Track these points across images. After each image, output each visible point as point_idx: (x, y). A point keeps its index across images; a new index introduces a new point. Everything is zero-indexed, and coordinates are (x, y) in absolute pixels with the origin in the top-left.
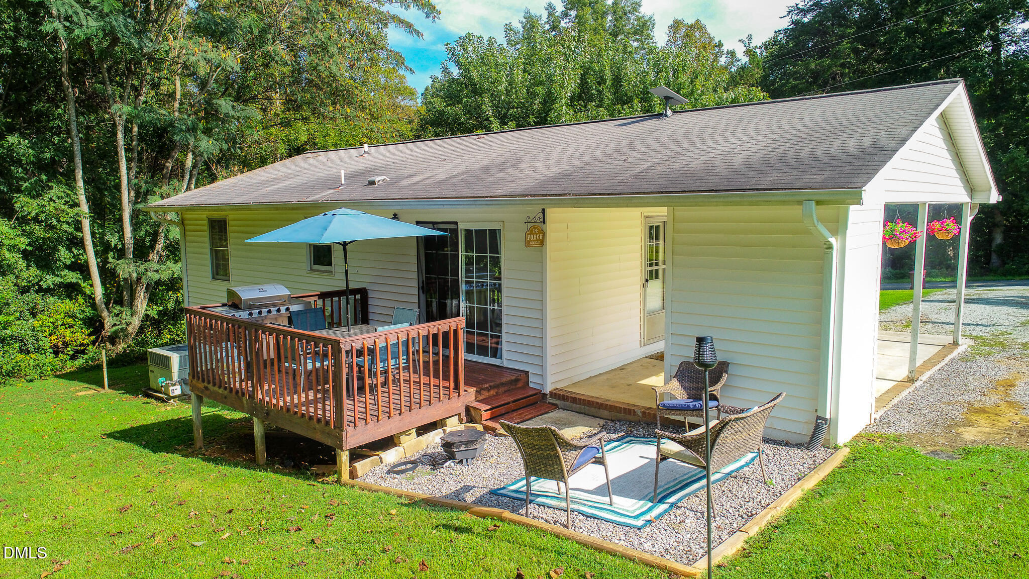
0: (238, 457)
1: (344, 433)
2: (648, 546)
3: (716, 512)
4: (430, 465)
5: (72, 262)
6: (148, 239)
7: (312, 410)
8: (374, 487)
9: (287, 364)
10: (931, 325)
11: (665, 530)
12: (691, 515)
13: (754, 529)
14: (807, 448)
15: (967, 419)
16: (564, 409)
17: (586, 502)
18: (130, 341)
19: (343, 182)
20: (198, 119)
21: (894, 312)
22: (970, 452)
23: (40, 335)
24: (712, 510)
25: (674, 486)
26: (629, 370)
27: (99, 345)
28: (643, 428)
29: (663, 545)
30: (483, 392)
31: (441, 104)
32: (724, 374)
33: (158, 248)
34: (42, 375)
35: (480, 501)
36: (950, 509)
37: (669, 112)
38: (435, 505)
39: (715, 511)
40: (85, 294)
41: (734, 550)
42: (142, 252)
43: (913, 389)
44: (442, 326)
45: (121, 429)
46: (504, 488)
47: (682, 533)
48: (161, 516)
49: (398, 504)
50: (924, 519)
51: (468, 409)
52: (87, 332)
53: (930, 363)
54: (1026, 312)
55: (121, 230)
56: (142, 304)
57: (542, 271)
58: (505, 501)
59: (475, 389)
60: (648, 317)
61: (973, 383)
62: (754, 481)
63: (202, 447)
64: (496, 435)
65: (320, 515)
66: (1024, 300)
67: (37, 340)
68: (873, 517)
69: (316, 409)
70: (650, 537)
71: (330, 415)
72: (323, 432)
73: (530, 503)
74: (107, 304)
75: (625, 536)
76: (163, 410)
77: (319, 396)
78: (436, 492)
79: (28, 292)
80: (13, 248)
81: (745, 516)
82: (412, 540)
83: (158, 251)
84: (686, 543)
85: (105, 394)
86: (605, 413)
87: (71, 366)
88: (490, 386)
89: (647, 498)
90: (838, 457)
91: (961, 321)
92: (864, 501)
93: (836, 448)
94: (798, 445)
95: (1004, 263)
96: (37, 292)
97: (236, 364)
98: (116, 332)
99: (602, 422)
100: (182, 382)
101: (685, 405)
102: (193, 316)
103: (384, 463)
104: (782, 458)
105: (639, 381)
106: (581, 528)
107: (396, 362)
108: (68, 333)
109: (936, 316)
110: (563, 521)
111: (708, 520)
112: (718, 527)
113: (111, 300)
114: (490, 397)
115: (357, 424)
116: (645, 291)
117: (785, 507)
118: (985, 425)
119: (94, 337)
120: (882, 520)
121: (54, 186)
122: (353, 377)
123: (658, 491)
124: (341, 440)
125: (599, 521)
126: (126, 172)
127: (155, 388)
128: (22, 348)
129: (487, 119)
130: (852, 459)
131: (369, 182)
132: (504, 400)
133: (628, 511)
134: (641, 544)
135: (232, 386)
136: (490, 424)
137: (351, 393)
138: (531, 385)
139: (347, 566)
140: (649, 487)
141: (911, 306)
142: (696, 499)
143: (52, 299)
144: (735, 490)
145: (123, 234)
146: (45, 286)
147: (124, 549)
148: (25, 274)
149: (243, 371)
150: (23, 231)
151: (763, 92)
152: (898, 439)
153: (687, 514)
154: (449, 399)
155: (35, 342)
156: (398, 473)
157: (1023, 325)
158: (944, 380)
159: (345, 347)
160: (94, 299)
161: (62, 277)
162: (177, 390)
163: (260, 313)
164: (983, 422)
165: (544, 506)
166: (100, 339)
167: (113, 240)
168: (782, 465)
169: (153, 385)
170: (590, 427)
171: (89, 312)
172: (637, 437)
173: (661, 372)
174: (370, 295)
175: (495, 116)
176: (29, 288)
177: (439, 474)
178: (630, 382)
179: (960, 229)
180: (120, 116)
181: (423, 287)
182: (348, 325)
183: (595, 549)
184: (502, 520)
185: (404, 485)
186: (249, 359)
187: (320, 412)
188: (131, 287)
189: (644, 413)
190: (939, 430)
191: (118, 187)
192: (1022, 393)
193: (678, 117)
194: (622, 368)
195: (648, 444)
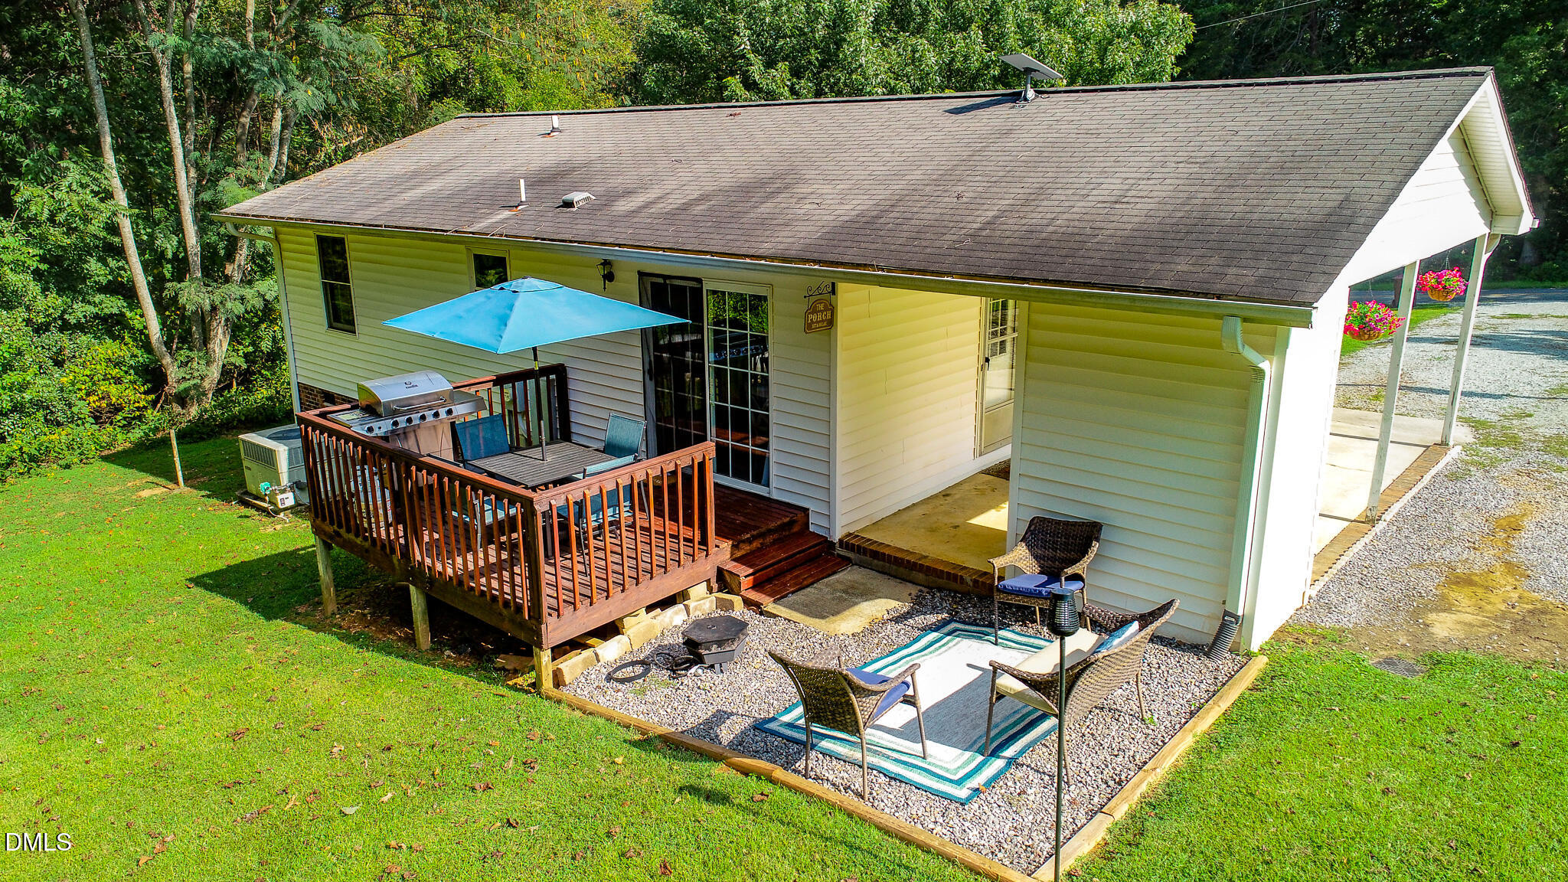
0: (390, 633)
1: (543, 627)
2: (973, 836)
3: (1071, 773)
4: (667, 669)
5: (109, 281)
6: (222, 245)
7: (495, 584)
8: (590, 707)
9: (455, 514)
10: (1413, 395)
11: (999, 806)
12: (1036, 781)
13: (1121, 809)
14: (1207, 655)
15: (1443, 597)
16: (860, 566)
17: (889, 753)
18: (209, 402)
19: (523, 199)
20: (286, 54)
21: (1362, 364)
22: (1439, 662)
23: (73, 398)
24: (1064, 770)
25: (1015, 724)
26: (957, 496)
27: (162, 407)
28: (974, 606)
29: (994, 834)
30: (742, 545)
31: (669, 24)
32: (1094, 543)
33: (240, 260)
34: (84, 460)
35: (740, 745)
36: (1396, 777)
37: (1031, 94)
38: (677, 747)
39: (1069, 770)
40: (133, 329)
41: (1093, 844)
42: (214, 265)
43: (1371, 538)
44: (682, 458)
45: (213, 569)
46: (774, 719)
47: (1023, 814)
48: (292, 752)
49: (625, 741)
50: (1359, 801)
51: (720, 572)
52: (142, 389)
53: (1403, 482)
54: (1559, 365)
55: (179, 229)
56: (220, 344)
57: (830, 366)
58: (776, 743)
59: (731, 543)
60: (988, 415)
61: (1462, 524)
62: (1127, 717)
63: (336, 611)
64: (761, 614)
65: (516, 760)
66: (1560, 340)
67: (70, 406)
68: (1286, 791)
69: (501, 581)
70: (977, 820)
71: (523, 595)
72: (512, 621)
73: (811, 749)
74: (168, 344)
75: (943, 816)
76: (270, 530)
77: (504, 556)
78: (678, 721)
79: (47, 330)
80: (18, 266)
81: (1111, 783)
82: (647, 814)
83: (240, 265)
84: (1026, 831)
85: (181, 496)
86: (921, 577)
87: (124, 441)
88: (753, 536)
89: (976, 747)
90: (1250, 673)
91: (1460, 389)
92: (1279, 763)
93: (1249, 656)
94: (1195, 648)
95: (1542, 259)
96: (61, 330)
97: (379, 503)
98: (187, 390)
99: (914, 590)
100: (296, 486)
101: (1035, 590)
102: (310, 429)
103: (602, 662)
104: (1170, 671)
105: (970, 518)
106: (882, 801)
107: (614, 511)
108: (113, 390)
109: (1423, 375)
110: (857, 786)
111: (1059, 790)
112: (1072, 802)
113: (174, 339)
114: (752, 553)
115: (561, 612)
116: (983, 375)
117: (1167, 766)
118: (1468, 610)
119: (153, 396)
120: (1300, 798)
121: (72, 165)
122: (552, 526)
123: (993, 733)
124: (540, 636)
125: (907, 786)
126: (180, 141)
127: (255, 493)
128: (48, 417)
129: (743, 56)
130: (1268, 678)
131: (564, 202)
132: (773, 557)
133: (947, 770)
134: (965, 831)
135: (375, 535)
136: (754, 596)
137: (550, 554)
138: (812, 529)
139: (560, 859)
140: (978, 726)
141: (1390, 348)
142: (1045, 750)
143: (84, 338)
144: (1099, 732)
145: (184, 236)
146: (73, 321)
147: (248, 815)
148: (41, 303)
149: (390, 513)
150: (30, 235)
151: (1184, 12)
152: (1339, 637)
153: (1031, 778)
154: (693, 561)
155: (67, 408)
156: (622, 681)
157: (1553, 395)
158: (1416, 521)
159: (540, 508)
160: (147, 336)
161: (95, 305)
162: (289, 499)
163: (409, 420)
164: (1465, 602)
165: (831, 756)
166: (163, 398)
167: (169, 246)
168: (1169, 684)
169: (251, 487)
170: (898, 600)
171: (142, 357)
172: (964, 623)
173: (1004, 502)
174: (571, 375)
175: (755, 51)
176: (48, 324)
177: (681, 687)
178: (957, 521)
179: (1466, 286)
180: (163, 52)
181: (650, 371)
182: (541, 445)
183: (902, 839)
184: (771, 780)
185: (631, 704)
186: (396, 488)
187: (507, 589)
188: (204, 320)
189: (975, 582)
190: (1400, 619)
191: (169, 159)
192: (1529, 545)
193: (1044, 101)
194: (945, 494)
195: (980, 638)
